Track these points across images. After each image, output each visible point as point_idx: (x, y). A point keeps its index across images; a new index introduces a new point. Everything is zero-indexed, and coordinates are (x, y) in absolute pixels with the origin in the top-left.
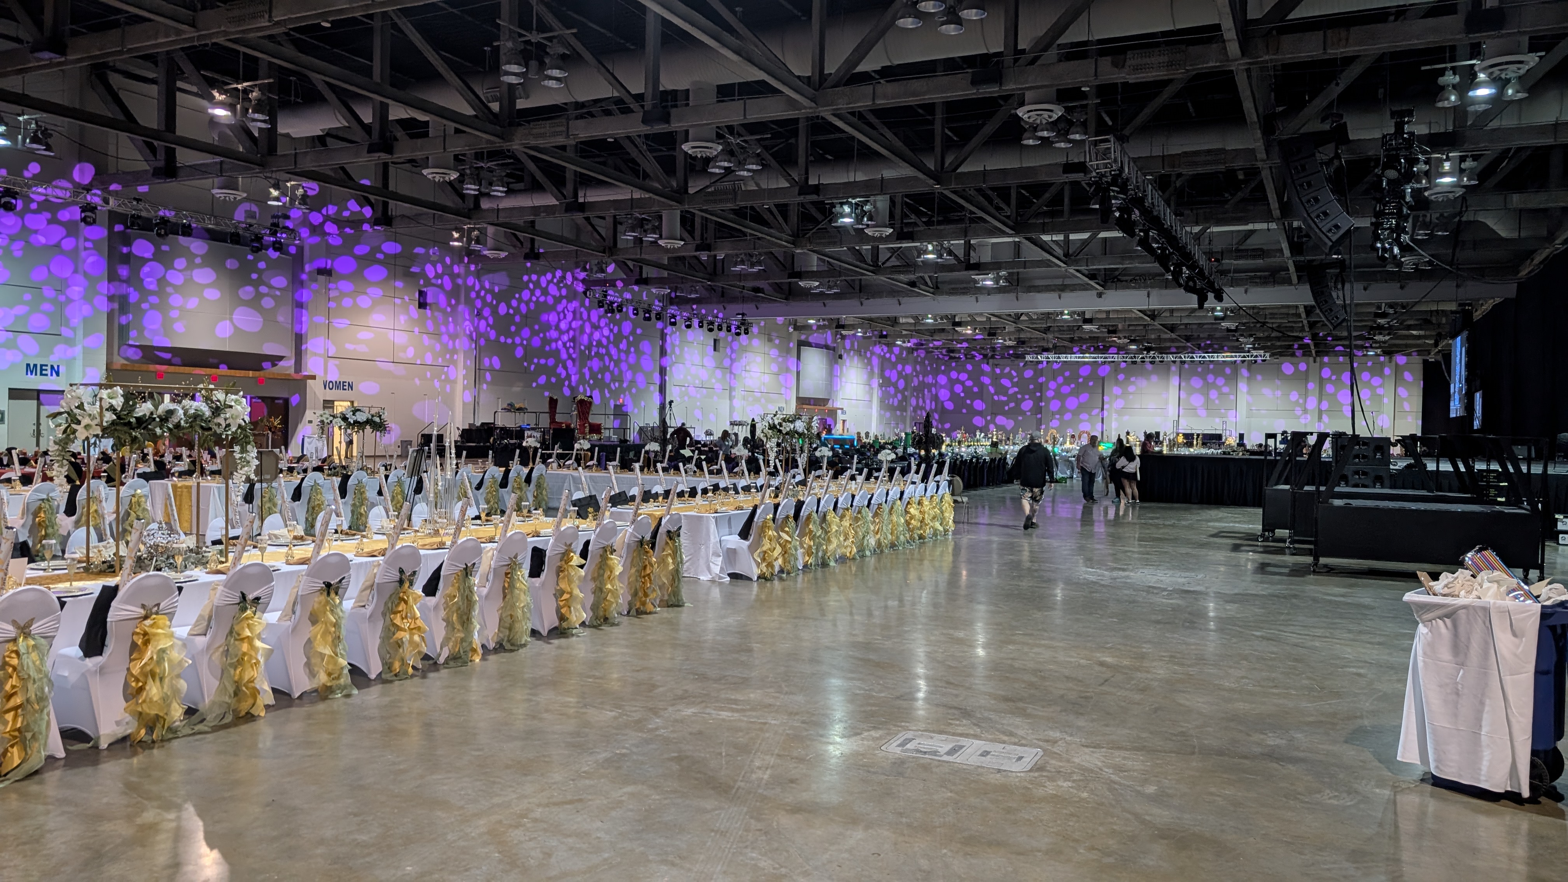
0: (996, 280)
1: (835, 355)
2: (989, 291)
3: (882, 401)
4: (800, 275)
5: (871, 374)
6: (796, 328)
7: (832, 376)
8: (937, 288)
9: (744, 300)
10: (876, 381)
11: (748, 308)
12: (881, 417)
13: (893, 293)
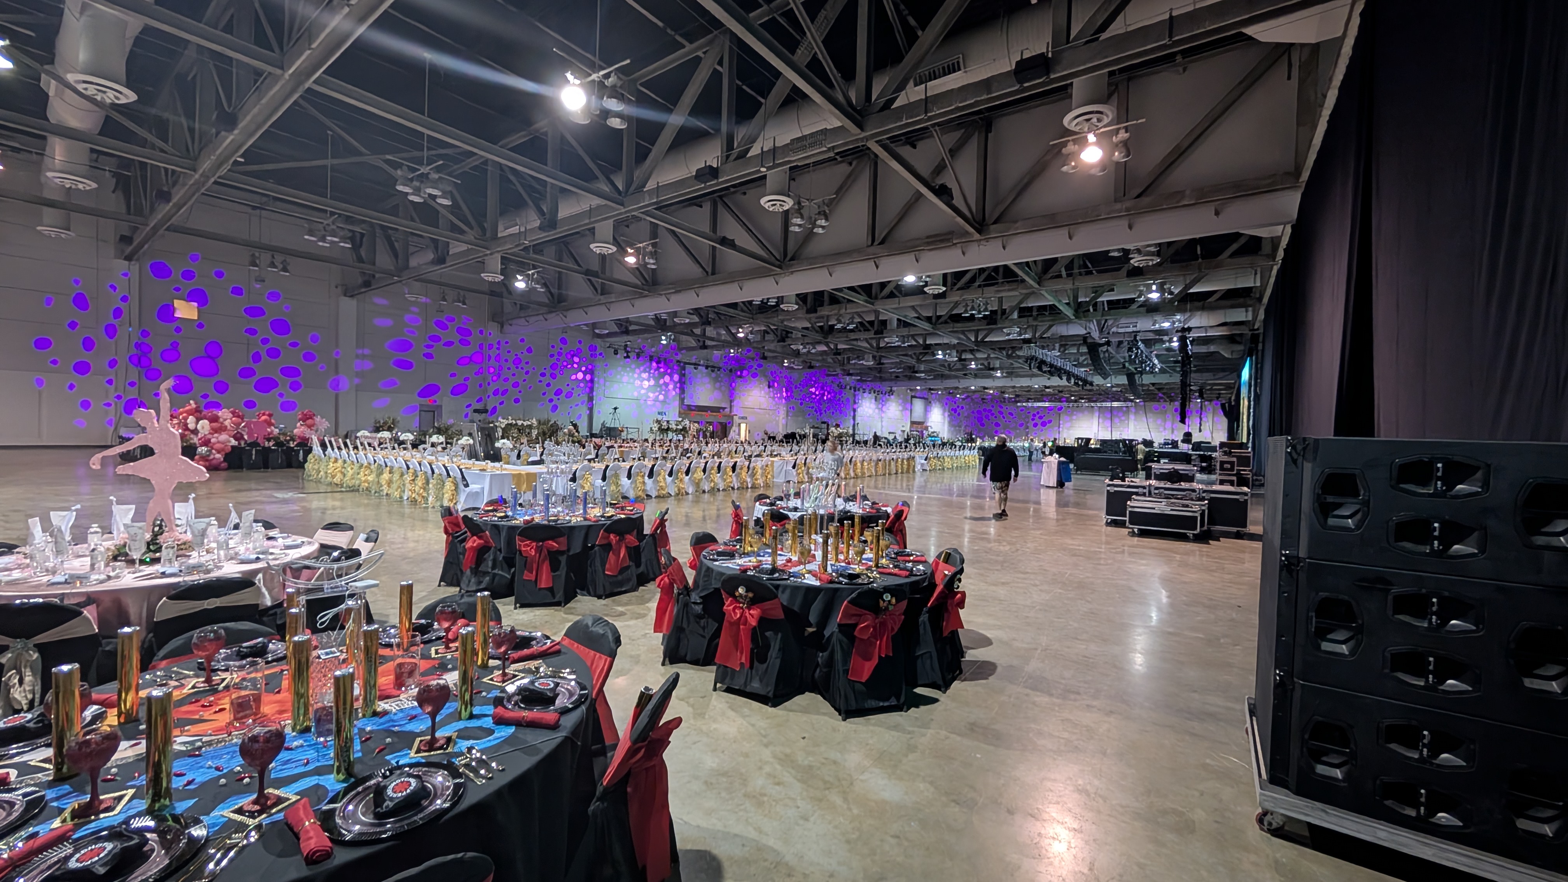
0: (1002, 373)
1: (928, 403)
2: (998, 378)
3: (949, 422)
4: (916, 372)
5: (944, 411)
6: (911, 390)
7: (927, 410)
8: (976, 376)
9: (891, 380)
10: (947, 414)
11: (892, 384)
12: (949, 430)
13: (956, 377)
